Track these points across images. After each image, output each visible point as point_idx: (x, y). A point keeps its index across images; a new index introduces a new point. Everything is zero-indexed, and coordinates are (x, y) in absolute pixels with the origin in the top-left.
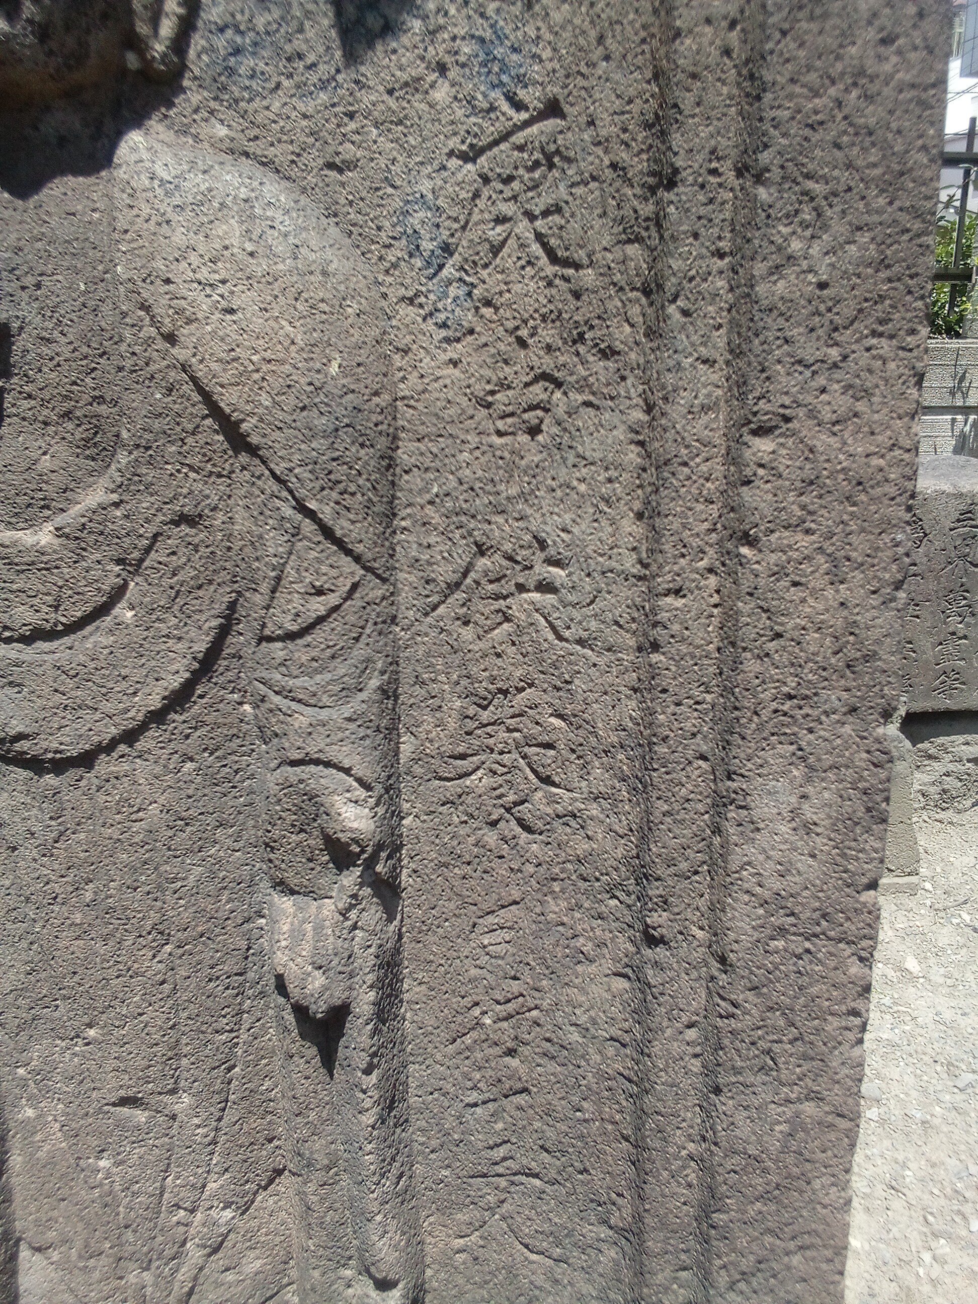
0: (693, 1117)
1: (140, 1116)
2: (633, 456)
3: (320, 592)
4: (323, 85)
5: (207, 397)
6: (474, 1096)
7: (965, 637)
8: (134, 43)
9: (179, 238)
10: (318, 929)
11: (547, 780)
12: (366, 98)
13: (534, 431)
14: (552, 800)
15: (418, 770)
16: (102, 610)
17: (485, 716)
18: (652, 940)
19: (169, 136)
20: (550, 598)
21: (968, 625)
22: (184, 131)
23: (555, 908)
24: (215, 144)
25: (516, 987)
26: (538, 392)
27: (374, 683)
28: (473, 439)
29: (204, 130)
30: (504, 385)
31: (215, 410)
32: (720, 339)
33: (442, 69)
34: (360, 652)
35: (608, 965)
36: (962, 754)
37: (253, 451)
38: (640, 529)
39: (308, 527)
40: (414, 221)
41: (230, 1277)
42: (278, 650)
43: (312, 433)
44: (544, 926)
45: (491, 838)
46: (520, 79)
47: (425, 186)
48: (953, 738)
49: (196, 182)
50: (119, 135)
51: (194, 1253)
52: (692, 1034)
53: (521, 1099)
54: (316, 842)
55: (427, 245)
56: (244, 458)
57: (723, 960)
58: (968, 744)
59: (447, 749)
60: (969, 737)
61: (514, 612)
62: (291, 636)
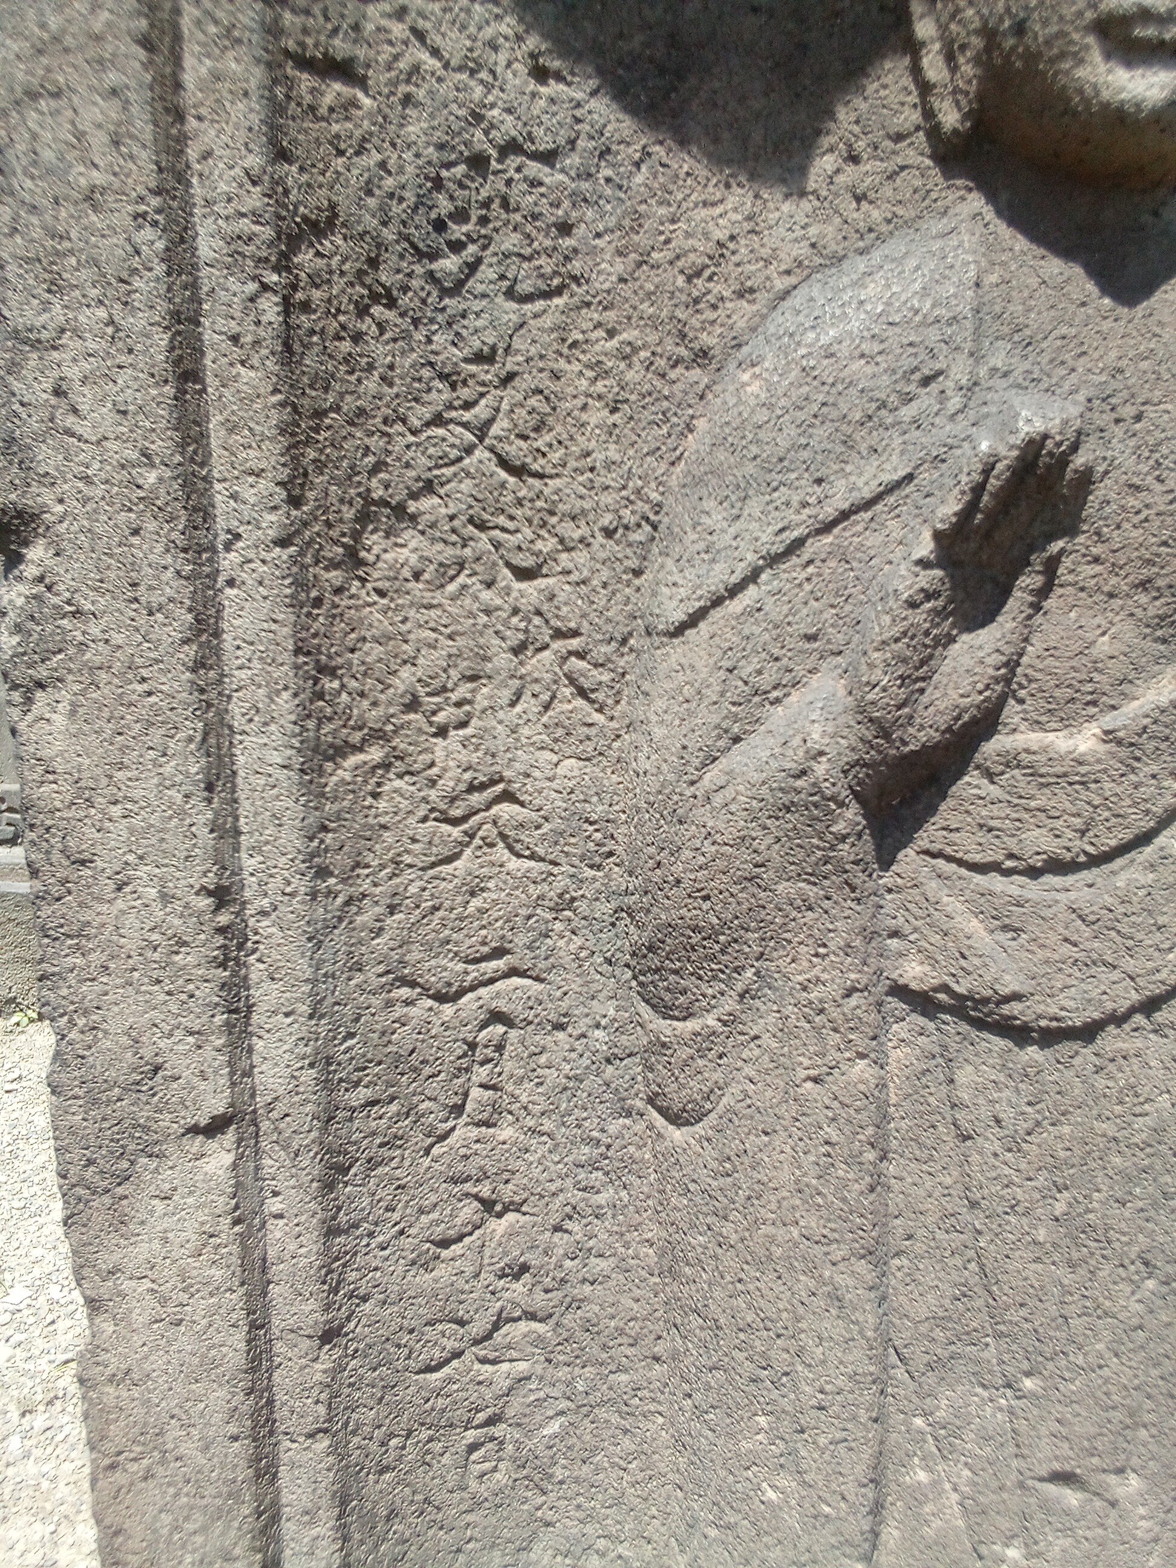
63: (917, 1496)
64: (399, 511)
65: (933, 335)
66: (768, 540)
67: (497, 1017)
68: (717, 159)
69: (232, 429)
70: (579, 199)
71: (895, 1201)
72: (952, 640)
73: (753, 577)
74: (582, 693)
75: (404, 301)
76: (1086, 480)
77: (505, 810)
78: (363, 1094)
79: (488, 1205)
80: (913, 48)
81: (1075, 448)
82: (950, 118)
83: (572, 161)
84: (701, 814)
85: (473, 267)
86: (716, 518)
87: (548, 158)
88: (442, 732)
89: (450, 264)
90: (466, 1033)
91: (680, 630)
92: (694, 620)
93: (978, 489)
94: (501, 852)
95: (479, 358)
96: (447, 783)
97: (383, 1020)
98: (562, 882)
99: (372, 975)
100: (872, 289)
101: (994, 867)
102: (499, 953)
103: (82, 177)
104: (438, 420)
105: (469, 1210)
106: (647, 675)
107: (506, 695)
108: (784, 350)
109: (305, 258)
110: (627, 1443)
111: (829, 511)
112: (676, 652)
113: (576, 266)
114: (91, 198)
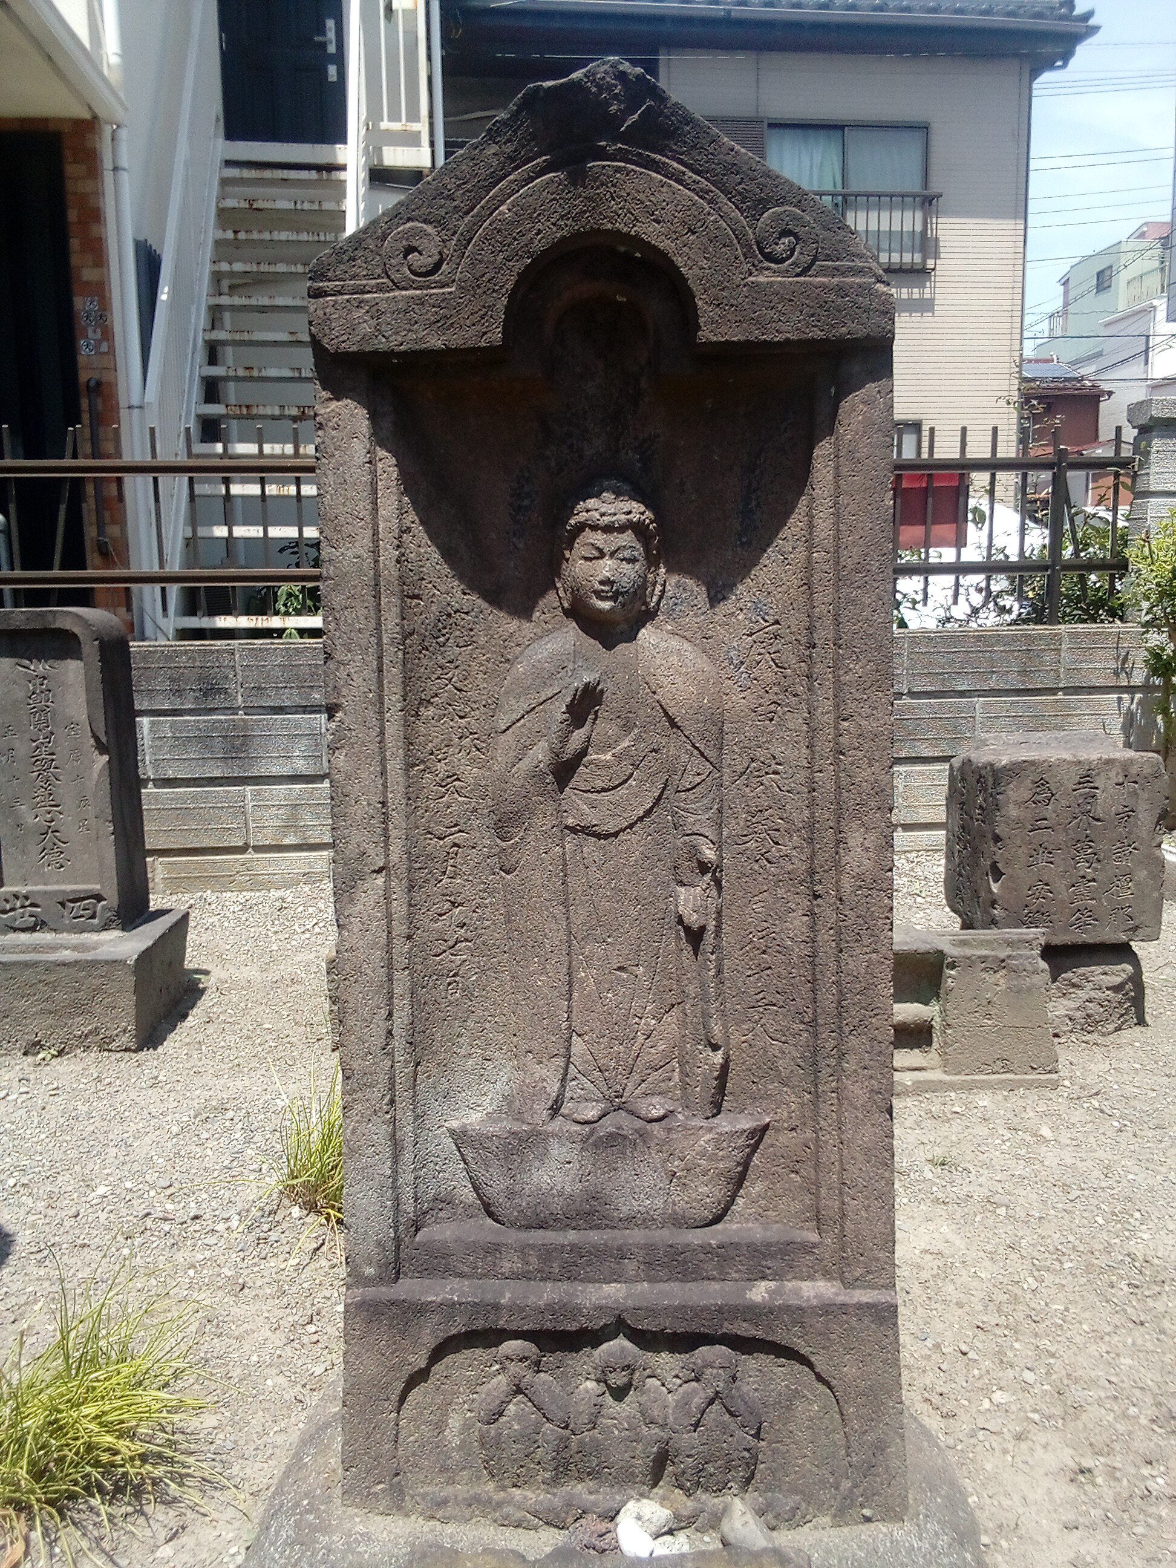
0: (833, 966)
1: (625, 976)
2: (805, 728)
3: (699, 774)
4: (703, 614)
5: (664, 711)
6: (749, 972)
7: (1094, 880)
8: (646, 604)
9: (658, 662)
10: (695, 897)
11: (777, 843)
12: (717, 618)
13: (771, 720)
14: (779, 851)
15: (729, 841)
16: (626, 781)
17: (754, 820)
18: (816, 897)
19: (653, 630)
20: (777, 776)
21: (1095, 870)
22: (657, 628)
23: (781, 892)
24: (668, 631)
25: (766, 925)
26: (773, 707)
27: (716, 807)
28: (750, 723)
29: (664, 628)
30: (761, 705)
31: (666, 714)
32: (831, 692)
33: (741, 610)
34: (711, 795)
35: (801, 912)
36: (1101, 983)
37: (678, 728)
38: (808, 751)
39: (696, 752)
40: (732, 654)
41: (653, 1050)
42: (683, 795)
43: (698, 721)
44: (777, 899)
45: (756, 867)
46: (767, 614)
47: (735, 644)
48: (1093, 968)
49: (663, 645)
50: (638, 630)
51: (641, 1038)
52: (832, 932)
53: (768, 972)
54: (695, 864)
55: (735, 662)
56: (675, 730)
57: (841, 900)
58: (1106, 974)
59: (740, 833)
60: (1107, 968)
61: (765, 782)
62: (688, 790)
63: (582, 981)
64: (429, 701)
65: (564, 657)
66: (526, 707)
67: (455, 845)
68: (510, 613)
69: (390, 683)
70: (475, 623)
71: (570, 890)
72: (573, 732)
73: (523, 717)
74: (478, 750)
75: (431, 649)
76: (602, 692)
77: (457, 783)
78: (418, 865)
79: (453, 903)
80: (557, 589)
81: (598, 684)
82: (566, 605)
83: (473, 614)
84: (512, 780)
85: (448, 640)
86: (513, 702)
87: (467, 613)
88: (439, 761)
89: (442, 639)
90: (446, 849)
91: (505, 731)
92: (508, 728)
93: (575, 695)
94: (456, 795)
95: (449, 662)
96: (441, 775)
97: (424, 844)
98: (473, 804)
99: (421, 830)
100: (549, 646)
101: (589, 791)
102: (456, 825)
103: (357, 626)
104: (439, 678)
105: (448, 905)
106: (497, 744)
107: (457, 751)
108: (528, 661)
109: (408, 641)
110: (497, 983)
111: (541, 700)
112: (503, 737)
113: (474, 639)
114: (360, 631)
